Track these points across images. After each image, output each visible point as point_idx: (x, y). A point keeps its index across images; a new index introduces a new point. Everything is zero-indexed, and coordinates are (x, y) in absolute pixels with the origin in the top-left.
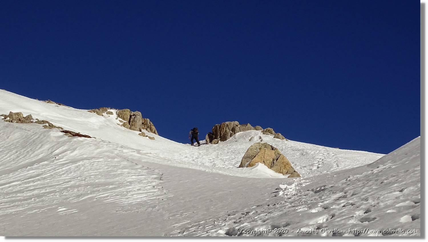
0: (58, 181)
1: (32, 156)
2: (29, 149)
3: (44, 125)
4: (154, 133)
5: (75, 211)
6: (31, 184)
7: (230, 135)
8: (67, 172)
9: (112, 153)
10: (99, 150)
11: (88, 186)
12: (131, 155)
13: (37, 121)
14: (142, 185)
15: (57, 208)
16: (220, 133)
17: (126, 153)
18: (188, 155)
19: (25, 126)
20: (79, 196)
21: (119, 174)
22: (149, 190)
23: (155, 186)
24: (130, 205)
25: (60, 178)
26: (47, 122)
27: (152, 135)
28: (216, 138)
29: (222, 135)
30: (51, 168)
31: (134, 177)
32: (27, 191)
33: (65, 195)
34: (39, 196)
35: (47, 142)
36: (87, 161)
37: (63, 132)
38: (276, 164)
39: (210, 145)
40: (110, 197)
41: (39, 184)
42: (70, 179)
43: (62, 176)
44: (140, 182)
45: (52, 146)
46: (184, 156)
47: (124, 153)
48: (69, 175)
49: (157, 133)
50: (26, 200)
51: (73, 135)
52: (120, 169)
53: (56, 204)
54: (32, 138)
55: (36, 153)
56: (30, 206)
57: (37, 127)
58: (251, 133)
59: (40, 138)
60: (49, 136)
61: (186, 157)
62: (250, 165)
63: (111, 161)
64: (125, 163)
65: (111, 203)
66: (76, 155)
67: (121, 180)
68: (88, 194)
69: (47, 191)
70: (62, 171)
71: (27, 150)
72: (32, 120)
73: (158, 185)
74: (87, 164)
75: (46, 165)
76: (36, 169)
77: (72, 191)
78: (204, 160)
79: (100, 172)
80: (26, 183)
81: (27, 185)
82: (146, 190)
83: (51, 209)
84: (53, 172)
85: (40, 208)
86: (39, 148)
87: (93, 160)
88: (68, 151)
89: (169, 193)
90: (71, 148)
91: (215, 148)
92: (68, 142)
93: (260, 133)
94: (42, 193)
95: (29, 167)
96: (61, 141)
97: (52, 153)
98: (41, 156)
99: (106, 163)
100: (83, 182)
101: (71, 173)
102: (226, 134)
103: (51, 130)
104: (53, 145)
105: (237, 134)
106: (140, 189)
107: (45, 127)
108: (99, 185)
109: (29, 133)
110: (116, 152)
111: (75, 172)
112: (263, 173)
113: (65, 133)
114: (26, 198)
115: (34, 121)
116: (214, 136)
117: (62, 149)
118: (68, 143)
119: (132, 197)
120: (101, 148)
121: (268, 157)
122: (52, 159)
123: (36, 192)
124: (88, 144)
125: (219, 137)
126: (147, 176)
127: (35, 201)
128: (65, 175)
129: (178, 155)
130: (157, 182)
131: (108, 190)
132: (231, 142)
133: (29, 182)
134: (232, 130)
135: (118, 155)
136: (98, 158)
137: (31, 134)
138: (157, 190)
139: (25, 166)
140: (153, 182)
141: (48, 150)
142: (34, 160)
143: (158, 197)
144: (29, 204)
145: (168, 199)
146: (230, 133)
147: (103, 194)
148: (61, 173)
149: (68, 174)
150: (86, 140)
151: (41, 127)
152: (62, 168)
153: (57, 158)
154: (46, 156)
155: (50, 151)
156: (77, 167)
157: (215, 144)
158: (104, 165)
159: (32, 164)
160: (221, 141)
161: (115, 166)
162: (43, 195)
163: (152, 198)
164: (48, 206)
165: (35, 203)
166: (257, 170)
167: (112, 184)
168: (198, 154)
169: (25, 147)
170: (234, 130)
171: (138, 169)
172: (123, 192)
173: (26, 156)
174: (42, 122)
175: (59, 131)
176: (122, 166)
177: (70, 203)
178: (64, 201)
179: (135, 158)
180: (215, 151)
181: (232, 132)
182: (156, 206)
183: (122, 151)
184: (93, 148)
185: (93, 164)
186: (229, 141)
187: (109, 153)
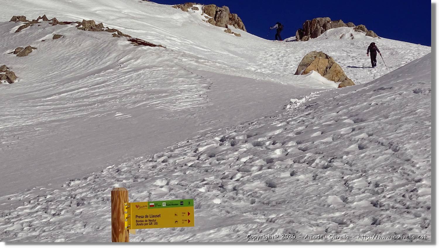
0: (120, 88)
1: (100, 63)
2: (98, 57)
3: (113, 33)
4: (242, 29)
5: (129, 116)
6: (97, 90)
7: (321, 31)
8: (129, 79)
9: (172, 61)
10: (160, 59)
11: (144, 93)
12: (189, 64)
13: (107, 29)
14: (191, 94)
15: (115, 113)
16: (311, 29)
17: (185, 62)
18: (274, 53)
19: (95, 34)
20: (135, 103)
21: (174, 82)
22: (195, 98)
23: (202, 94)
24: (176, 112)
25: (122, 86)
26: (117, 30)
27: (238, 31)
28: (306, 35)
29: (312, 32)
30: (116, 75)
31: (186, 86)
32: (92, 97)
33: (124, 102)
34: (101, 102)
35: (115, 50)
36: (148, 70)
37: (130, 40)
38: (329, 72)
39: (299, 42)
40: (161, 104)
41: (103, 90)
42: (131, 87)
43: (124, 84)
44: (190, 90)
45: (118, 54)
46: (269, 54)
47: (183, 62)
48: (131, 83)
49: (245, 29)
50: (91, 105)
51: (139, 44)
52: (176, 77)
53: (115, 110)
54: (102, 46)
55: (104, 60)
56: (93, 111)
57: (107, 35)
58: (342, 30)
59: (109, 46)
60: (116, 45)
61: (271, 55)
62: (305, 73)
63: (169, 70)
64: (182, 72)
65: (161, 110)
66: (139, 63)
67: (174, 89)
68: (143, 101)
69: (110, 97)
70: (125, 79)
71: (97, 58)
72: (103, 29)
73: (204, 94)
74: (147, 72)
75: (112, 73)
76: (103, 76)
77: (131, 98)
78: (289, 59)
79: (158, 80)
80: (92, 89)
81: (93, 91)
82: (193, 98)
83: (110, 113)
84: (116, 79)
85: (101, 113)
86: (107, 57)
87: (154, 69)
88: (132, 60)
89: (211, 101)
90: (135, 57)
91: (304, 45)
92: (133, 50)
93: (351, 30)
94: (105, 99)
95: (96, 74)
96: (127, 50)
97: (118, 61)
98: (108, 64)
99: (164, 71)
100: (141, 90)
101: (132, 80)
102: (316, 31)
103: (119, 38)
104: (120, 53)
105: (328, 31)
106: (187, 98)
107: (114, 35)
108: (154, 92)
109: (99, 41)
110: (176, 61)
111: (136, 79)
112: (316, 81)
113: (131, 42)
114: (90, 103)
115: (105, 29)
116: (305, 33)
117: (128, 57)
118: (132, 52)
119: (179, 105)
120: (162, 57)
121: (321, 66)
122: (118, 67)
123: (100, 98)
124: (151, 53)
125: (309, 34)
126: (198, 85)
127: (97, 106)
128: (126, 83)
129: (264, 53)
130: (205, 90)
131: (161, 97)
132: (321, 39)
133: (95, 89)
134: (323, 27)
135: (176, 64)
136: (159, 66)
137: (101, 42)
138: (202, 98)
139: (93, 73)
140: (201, 91)
141: (115, 58)
142: (101, 67)
143: (200, 106)
144: (92, 109)
145: (208, 107)
146: (321, 29)
147: (155, 102)
148: (124, 81)
149: (129, 82)
150: (150, 49)
151: (110, 36)
152: (124, 76)
153: (122, 66)
154: (113, 64)
155: (116, 59)
156: (138, 75)
157: (305, 40)
158: (162, 74)
159: (99, 71)
160: (311, 38)
161: (172, 75)
162: (106, 101)
163: (195, 106)
164: (109, 111)
165: (98, 108)
166: (311, 77)
167: (166, 92)
168: (285, 52)
169: (95, 55)
170: (325, 27)
171: (192, 77)
172: (173, 100)
173: (95, 63)
174: (112, 31)
175: (126, 39)
176: (179, 74)
177: (127, 109)
178: (122, 107)
179: (192, 67)
180: (303, 49)
181: (323, 29)
182: (195, 113)
183: (182, 60)
184: (155, 57)
185: (153, 73)
186: (319, 38)
187: (168, 62)
